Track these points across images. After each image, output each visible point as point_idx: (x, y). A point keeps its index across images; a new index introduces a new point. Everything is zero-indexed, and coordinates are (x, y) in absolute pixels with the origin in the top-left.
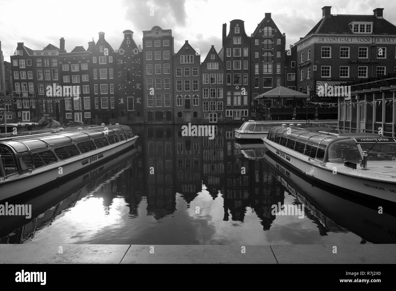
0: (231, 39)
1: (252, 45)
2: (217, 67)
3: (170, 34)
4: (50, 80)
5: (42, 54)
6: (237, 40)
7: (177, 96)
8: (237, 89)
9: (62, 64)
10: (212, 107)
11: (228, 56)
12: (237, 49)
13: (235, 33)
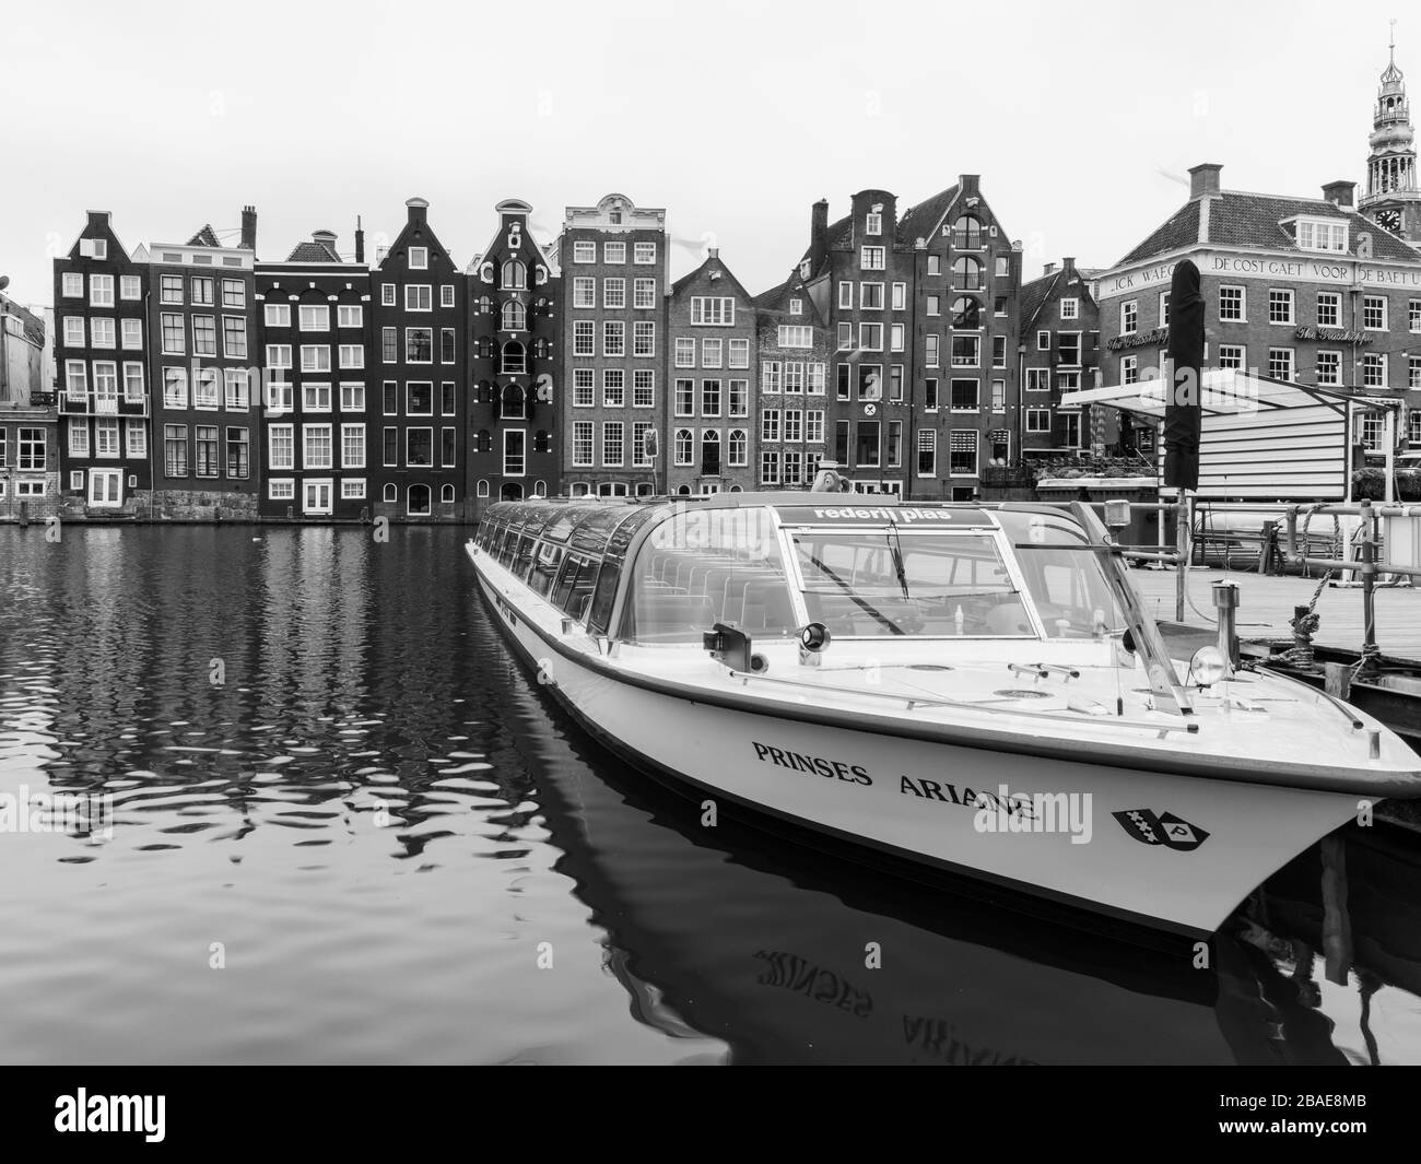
0: (853, 252)
1: (918, 275)
2: (807, 342)
3: (661, 225)
4: (215, 356)
5: (187, 260)
6: (872, 255)
7: (677, 430)
8: (870, 414)
9: (265, 302)
10: (788, 470)
11: (841, 307)
12: (871, 286)
13: (868, 233)
